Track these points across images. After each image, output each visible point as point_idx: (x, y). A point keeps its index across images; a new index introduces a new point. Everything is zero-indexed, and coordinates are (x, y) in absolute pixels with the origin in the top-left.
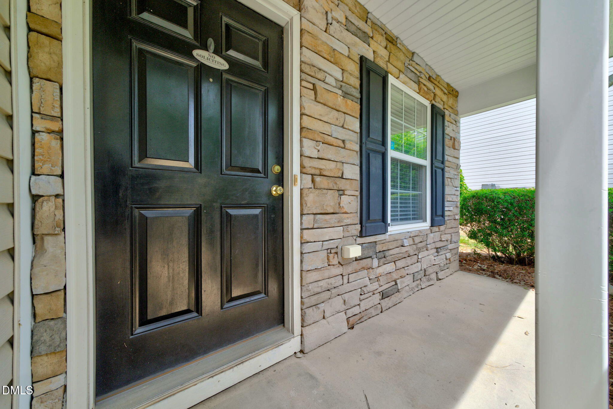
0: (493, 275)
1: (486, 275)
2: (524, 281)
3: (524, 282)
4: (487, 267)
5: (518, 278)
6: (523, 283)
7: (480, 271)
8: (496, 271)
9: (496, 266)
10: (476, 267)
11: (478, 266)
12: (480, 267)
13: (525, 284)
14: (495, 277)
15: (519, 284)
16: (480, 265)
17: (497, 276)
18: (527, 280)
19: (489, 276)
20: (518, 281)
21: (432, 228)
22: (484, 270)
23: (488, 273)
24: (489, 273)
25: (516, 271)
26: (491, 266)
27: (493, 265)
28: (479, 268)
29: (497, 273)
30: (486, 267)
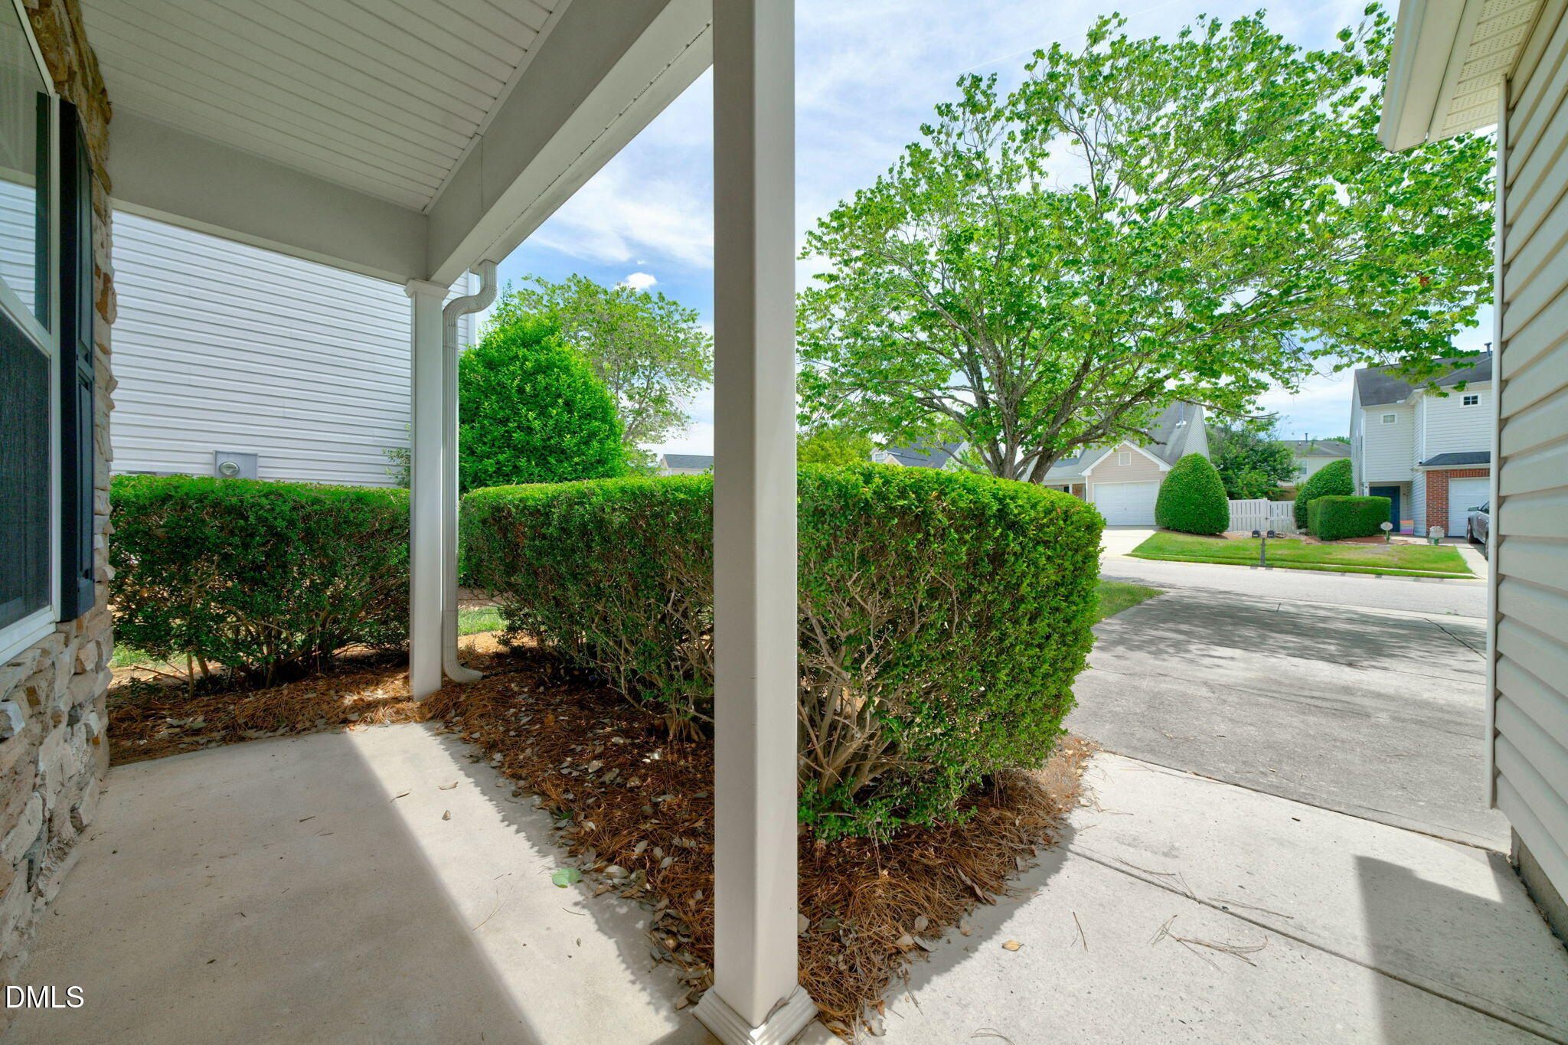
0: (235, 734)
1: (213, 744)
2: (322, 717)
3: (324, 720)
4: (205, 721)
5: (306, 715)
6: (320, 722)
7: (186, 742)
8: (241, 721)
9: (232, 707)
10: (163, 732)
11: (171, 726)
12: (178, 726)
13: (326, 724)
14: (242, 739)
15: (314, 729)
16: (175, 722)
17: (251, 733)
18: (327, 713)
19: (224, 740)
20: (308, 724)
21: (66, 627)
22: (197, 732)
23: (215, 734)
24: (217, 735)
25: (295, 701)
26: (217, 710)
27: (220, 706)
28: (177, 730)
29: (246, 724)
30: (201, 718)
